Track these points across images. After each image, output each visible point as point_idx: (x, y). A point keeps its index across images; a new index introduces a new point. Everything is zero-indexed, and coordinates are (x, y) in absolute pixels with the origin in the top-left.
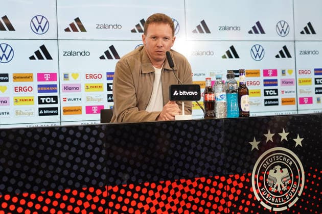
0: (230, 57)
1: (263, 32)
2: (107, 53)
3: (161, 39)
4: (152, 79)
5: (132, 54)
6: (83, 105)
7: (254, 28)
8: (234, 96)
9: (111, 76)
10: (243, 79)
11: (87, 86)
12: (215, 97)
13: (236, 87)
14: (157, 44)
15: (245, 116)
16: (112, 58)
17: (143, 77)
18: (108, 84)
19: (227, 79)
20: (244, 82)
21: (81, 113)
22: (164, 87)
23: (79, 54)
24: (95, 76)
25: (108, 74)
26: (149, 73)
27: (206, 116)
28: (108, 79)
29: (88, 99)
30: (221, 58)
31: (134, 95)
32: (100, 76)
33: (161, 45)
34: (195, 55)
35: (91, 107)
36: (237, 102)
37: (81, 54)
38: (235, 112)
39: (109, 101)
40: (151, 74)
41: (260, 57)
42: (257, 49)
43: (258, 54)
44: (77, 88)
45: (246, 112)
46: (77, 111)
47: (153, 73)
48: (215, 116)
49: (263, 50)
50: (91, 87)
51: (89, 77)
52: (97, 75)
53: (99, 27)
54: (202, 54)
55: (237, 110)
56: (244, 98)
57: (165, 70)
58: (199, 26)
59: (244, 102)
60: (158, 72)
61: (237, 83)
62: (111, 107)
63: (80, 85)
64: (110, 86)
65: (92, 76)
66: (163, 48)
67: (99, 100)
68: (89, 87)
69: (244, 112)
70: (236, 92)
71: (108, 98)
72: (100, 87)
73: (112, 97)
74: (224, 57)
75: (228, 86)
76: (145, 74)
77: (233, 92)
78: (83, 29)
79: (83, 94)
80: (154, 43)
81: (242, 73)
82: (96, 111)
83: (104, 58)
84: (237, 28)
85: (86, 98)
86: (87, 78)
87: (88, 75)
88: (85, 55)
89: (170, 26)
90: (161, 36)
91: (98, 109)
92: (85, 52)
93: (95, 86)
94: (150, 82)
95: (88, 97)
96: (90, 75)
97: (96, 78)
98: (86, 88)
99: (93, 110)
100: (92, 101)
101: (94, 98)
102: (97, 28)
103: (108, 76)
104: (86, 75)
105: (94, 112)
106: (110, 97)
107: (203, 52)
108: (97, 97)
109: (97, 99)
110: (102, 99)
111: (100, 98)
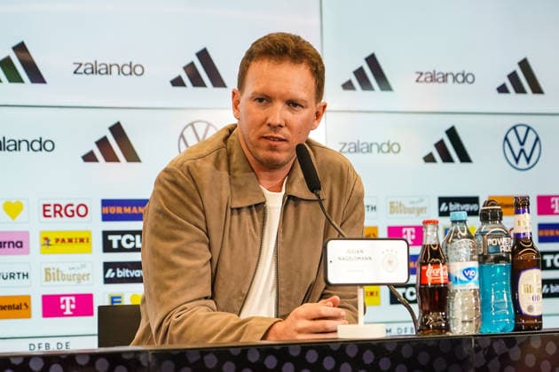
0: (447, 158)
1: (537, 89)
3: (279, 105)
4: (258, 224)
6: (35, 291)
7: (513, 77)
9: (113, 210)
11: (46, 239)
12: (449, 276)
13: (506, 245)
14: (266, 119)
15: (529, 328)
18: (106, 234)
20: (528, 232)
21: (29, 316)
23: (24, 145)
24: (69, 209)
25: (105, 203)
26: (250, 207)
27: (423, 327)
28: (106, 218)
29: (49, 275)
30: (423, 161)
32: (82, 211)
34: (349, 151)
35: (58, 297)
37: (30, 146)
39: (107, 281)
41: (528, 160)
42: (522, 139)
43: (522, 151)
44: (18, 245)
45: (533, 318)
46: (18, 308)
48: (447, 328)
49: (537, 139)
50: (57, 240)
51: (52, 213)
52: (74, 208)
53: (81, 70)
54: (369, 150)
58: (361, 69)
59: (529, 290)
60: (275, 202)
61: (508, 236)
62: (112, 298)
63: (26, 234)
64: (110, 237)
65: (59, 210)
67: (81, 278)
68: (52, 242)
69: (527, 317)
70: (506, 259)
71: (105, 272)
72: (82, 240)
73: (115, 271)
74: (429, 159)
75: (485, 242)
76: (239, 209)
77: (498, 259)
78: (36, 76)
79: (35, 260)
80: (260, 113)
82: (72, 310)
83: (95, 160)
84: (465, 78)
85: (44, 273)
86: (45, 216)
87: (49, 205)
88: (41, 149)
89: (311, 70)
90: (282, 97)
91: (76, 304)
92: (40, 142)
93: (70, 237)
94: (253, 230)
95: (49, 269)
96: (55, 205)
97: (73, 216)
98: (44, 245)
99: (63, 307)
100: (58, 280)
101: (67, 272)
102: (75, 72)
103: (106, 210)
104: (45, 206)
105: (66, 313)
106: (110, 271)
107: (371, 145)
108: (73, 268)
109: (74, 275)
110: (88, 274)
111: (82, 272)
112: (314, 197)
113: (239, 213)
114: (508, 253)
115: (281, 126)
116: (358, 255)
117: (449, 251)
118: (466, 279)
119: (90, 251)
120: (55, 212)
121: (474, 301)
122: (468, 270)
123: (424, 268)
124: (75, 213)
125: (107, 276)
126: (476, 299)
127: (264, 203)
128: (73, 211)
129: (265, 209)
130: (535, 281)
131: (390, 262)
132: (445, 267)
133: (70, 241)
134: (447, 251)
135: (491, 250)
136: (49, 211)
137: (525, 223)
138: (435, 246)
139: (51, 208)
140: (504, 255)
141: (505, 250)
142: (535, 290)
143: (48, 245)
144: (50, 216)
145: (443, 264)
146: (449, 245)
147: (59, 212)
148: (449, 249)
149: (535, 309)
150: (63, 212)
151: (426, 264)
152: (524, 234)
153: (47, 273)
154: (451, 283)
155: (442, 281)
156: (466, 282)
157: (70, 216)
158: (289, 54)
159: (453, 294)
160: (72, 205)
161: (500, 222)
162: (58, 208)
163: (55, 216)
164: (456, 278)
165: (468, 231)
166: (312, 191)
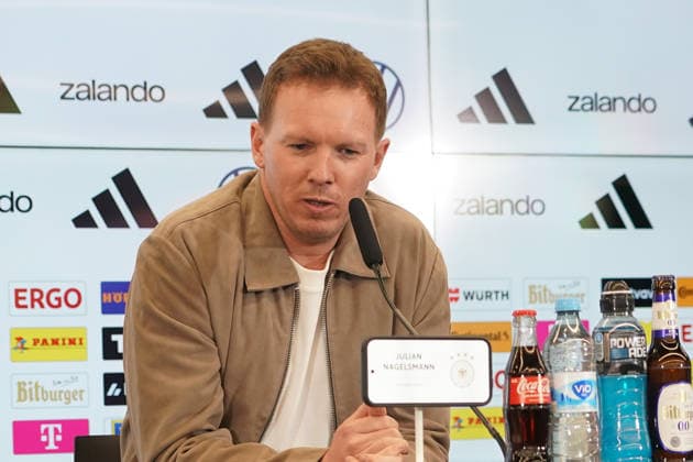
0: (615, 222)
2: (103, 201)
3: (326, 153)
4: (288, 314)
5: (206, 208)
8: (630, 387)
9: (118, 298)
10: (667, 316)
11: (19, 339)
12: (552, 393)
13: (638, 348)
14: (308, 172)
16: (124, 225)
17: (252, 307)
19: (601, 315)
22: (334, 348)
24: (54, 295)
25: (107, 287)
26: (274, 290)
28: (108, 308)
29: (23, 392)
30: (578, 226)
31: (214, 378)
32: (73, 298)
33: (325, 175)
34: (469, 212)
35: (38, 424)
36: (643, 412)
38: (636, 453)
39: (109, 401)
40: (282, 293)
47: (291, 289)
50: (36, 342)
51: (28, 302)
52: (61, 295)
53: (72, 94)
54: (499, 211)
55: (642, 445)
56: (674, 397)
57: (338, 276)
58: (487, 92)
59: (673, 413)
60: (312, 283)
62: (117, 426)
64: (114, 338)
65: (39, 298)
66: (333, 189)
67: (70, 397)
68: (29, 344)
70: (639, 369)
71: (106, 388)
72: (72, 342)
73: (121, 386)
74: (589, 222)
76: (258, 293)
77: (626, 368)
78: (5, 103)
80: (298, 163)
81: (666, 289)
82: (56, 443)
83: (93, 224)
84: (643, 104)
85: (16, 388)
86: (18, 306)
87: (25, 290)
88: (12, 209)
89: (369, 96)
90: (329, 141)
91: (63, 434)
92: (11, 199)
93: (55, 337)
94: (278, 325)
95: (25, 384)
96: (33, 291)
97: (59, 306)
98: (16, 348)
99: (44, 438)
100: (38, 399)
101: (49, 387)
102: (63, 97)
103: (108, 298)
104: (17, 291)
105: (47, 448)
106: (114, 386)
107: (502, 202)
108: (59, 383)
109: (61, 392)
110: (81, 391)
111: (72, 387)
112: (371, 273)
113: (258, 300)
114: (643, 359)
115: (329, 183)
116: (414, 362)
117: (553, 357)
118: (577, 398)
119: (84, 358)
120: (33, 300)
121: (589, 430)
122: (579, 384)
123: (514, 381)
124: (63, 300)
125: (110, 393)
126: (592, 427)
127: (295, 285)
128: (58, 299)
129: (297, 294)
130: (683, 400)
131: (464, 372)
132: (545, 379)
133: (55, 342)
134: (549, 357)
135: (616, 355)
136: (24, 298)
137: (668, 315)
138: (530, 348)
139: (28, 295)
140: (636, 363)
141: (636, 354)
142: (683, 415)
143: (23, 348)
144: (25, 307)
145: (543, 375)
146: (553, 347)
147: (39, 301)
148: (551, 353)
149: (682, 440)
150: (44, 301)
151: (517, 375)
152: (667, 331)
153: (20, 390)
154: (555, 403)
155: (541, 401)
156: (577, 402)
157: (56, 307)
158: (338, 76)
159: (558, 419)
160: (58, 290)
161: (630, 313)
162: (37, 295)
163: (33, 306)
166: (369, 265)
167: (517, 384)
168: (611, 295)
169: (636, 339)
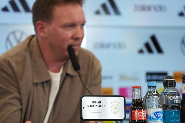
4: (47, 91)
12: (147, 116)
19: (164, 88)
26: (42, 83)
40: (45, 84)
61: (179, 95)
70: (178, 107)
75: (166, 98)
76: (37, 84)
77: (173, 107)
113: (37, 86)
116: (98, 104)
123: (133, 111)
131: (115, 108)
134: (146, 103)
138: (139, 100)
140: (177, 105)
141: (177, 102)
145: (144, 110)
146: (147, 99)
148: (146, 102)
155: (143, 119)
161: (174, 88)
164: (151, 117)
165: (157, 92)
167: (134, 113)
168: (167, 81)
169: (177, 97)
